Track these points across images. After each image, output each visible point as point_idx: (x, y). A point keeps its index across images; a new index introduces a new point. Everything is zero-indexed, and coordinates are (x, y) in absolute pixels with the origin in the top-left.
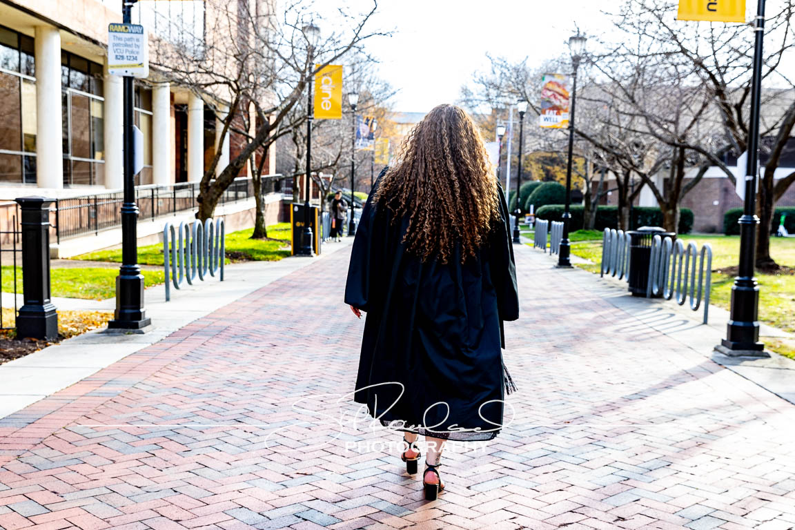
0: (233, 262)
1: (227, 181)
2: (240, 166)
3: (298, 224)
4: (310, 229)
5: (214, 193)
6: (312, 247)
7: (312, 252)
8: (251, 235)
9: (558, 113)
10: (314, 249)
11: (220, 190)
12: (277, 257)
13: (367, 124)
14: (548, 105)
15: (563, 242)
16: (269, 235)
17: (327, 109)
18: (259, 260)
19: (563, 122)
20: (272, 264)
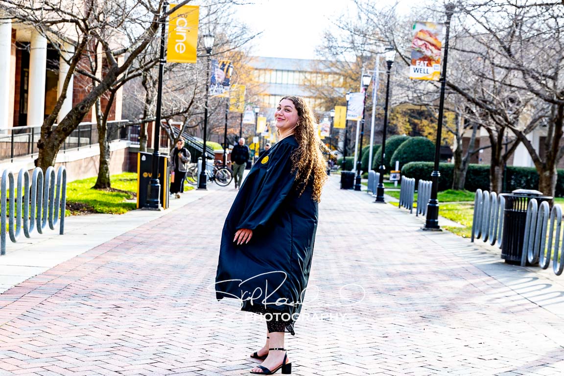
0: (74, 214)
1: (71, 126)
2: (84, 111)
3: (145, 175)
4: (158, 180)
5: (56, 139)
6: (159, 200)
7: (160, 205)
8: (94, 185)
9: (429, 64)
10: (162, 202)
11: (62, 135)
12: (122, 210)
13: (223, 69)
14: (419, 55)
15: (431, 202)
16: (113, 186)
17: (181, 52)
18: (102, 213)
19: (434, 74)
20: (116, 217)
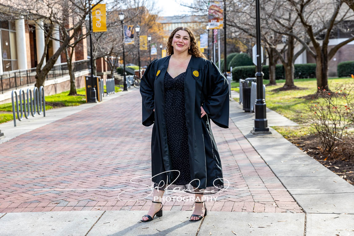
0: (54, 108)
1: (50, 67)
2: (55, 59)
4: (94, 89)
5: (44, 74)
6: (96, 98)
7: (96, 100)
9: (218, 21)
11: (47, 71)
14: (212, 17)
17: (99, 27)
18: (68, 106)
19: (220, 26)
